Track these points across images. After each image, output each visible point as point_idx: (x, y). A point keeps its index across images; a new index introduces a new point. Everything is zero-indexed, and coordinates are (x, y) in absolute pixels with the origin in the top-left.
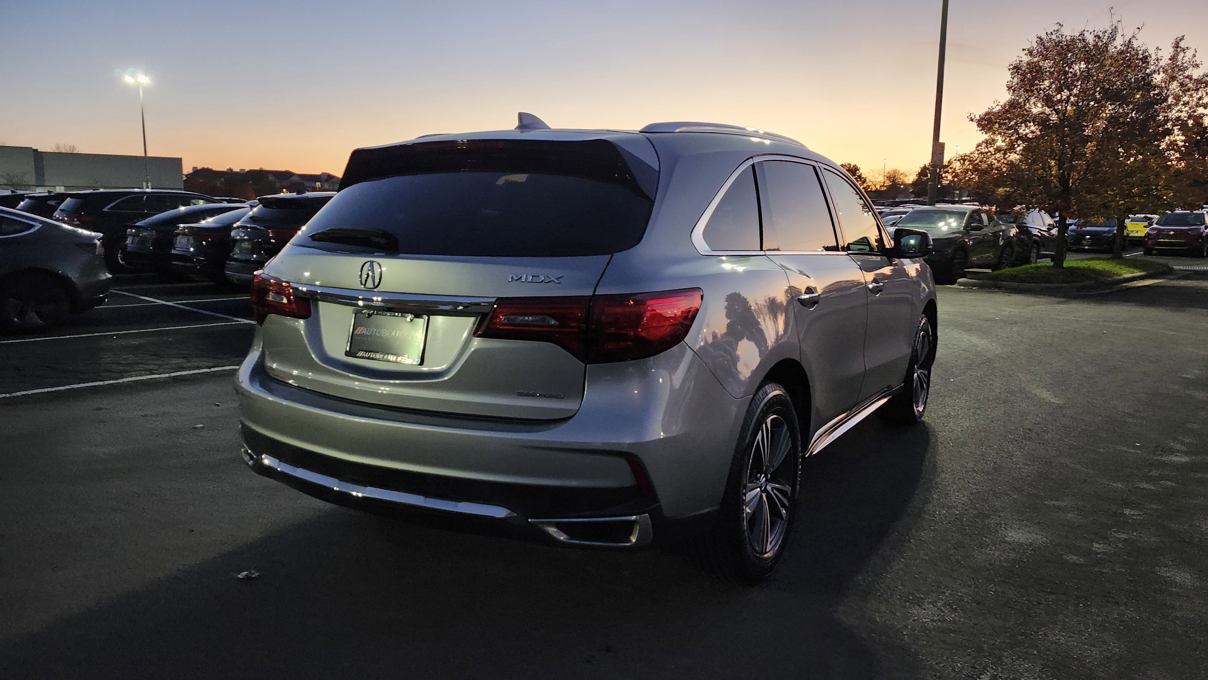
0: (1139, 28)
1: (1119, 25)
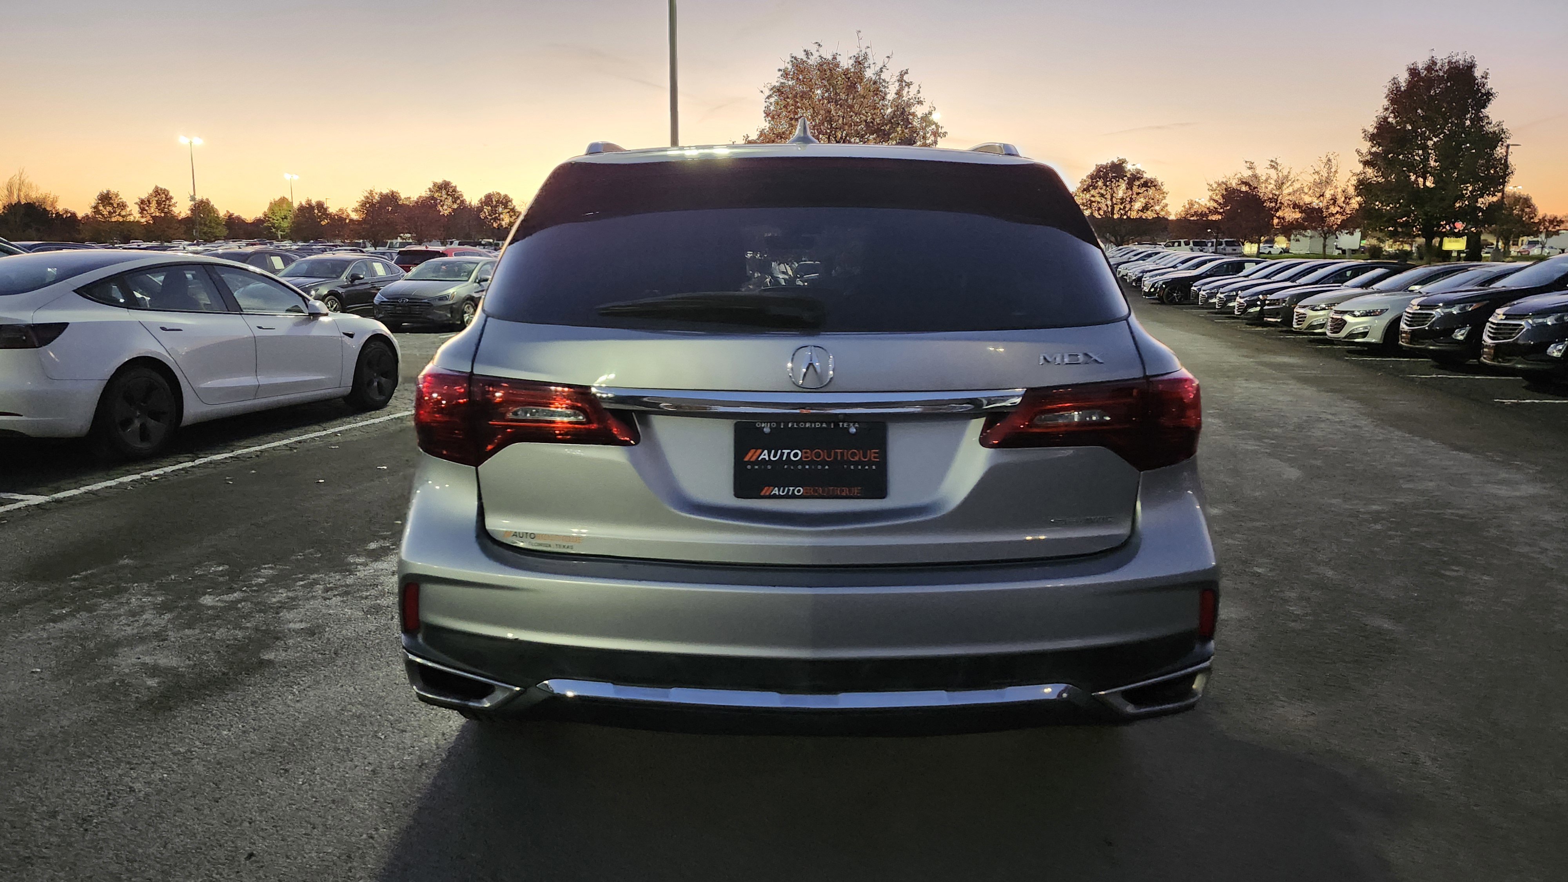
0: (888, 57)
1: (868, 50)
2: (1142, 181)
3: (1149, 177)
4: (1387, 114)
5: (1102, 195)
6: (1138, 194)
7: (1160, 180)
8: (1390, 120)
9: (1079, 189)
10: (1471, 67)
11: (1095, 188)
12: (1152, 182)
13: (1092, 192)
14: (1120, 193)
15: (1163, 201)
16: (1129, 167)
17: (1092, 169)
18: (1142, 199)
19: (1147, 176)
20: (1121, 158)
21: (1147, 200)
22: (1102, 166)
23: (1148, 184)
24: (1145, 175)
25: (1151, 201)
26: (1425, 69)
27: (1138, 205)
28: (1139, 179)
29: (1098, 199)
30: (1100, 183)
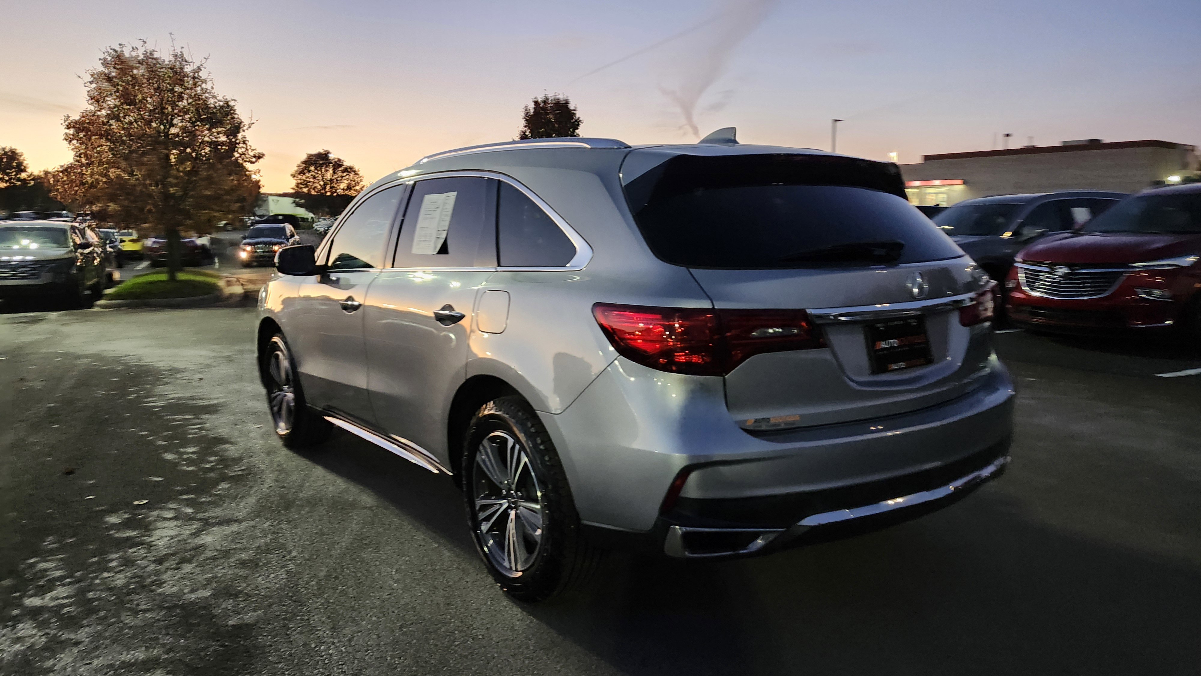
2: (342, 168)
3: (349, 165)
4: (524, 129)
5: (314, 177)
6: (342, 177)
7: (356, 168)
8: (527, 133)
9: (297, 171)
10: (567, 103)
11: (309, 171)
12: (351, 168)
13: (307, 174)
14: (329, 176)
15: (361, 183)
16: (331, 156)
17: (304, 157)
18: (346, 181)
19: (346, 164)
20: (326, 149)
21: (349, 181)
22: (312, 155)
23: (349, 170)
24: (345, 164)
25: (353, 183)
26: (542, 102)
27: (343, 185)
28: (341, 166)
29: (312, 180)
30: (312, 168)
